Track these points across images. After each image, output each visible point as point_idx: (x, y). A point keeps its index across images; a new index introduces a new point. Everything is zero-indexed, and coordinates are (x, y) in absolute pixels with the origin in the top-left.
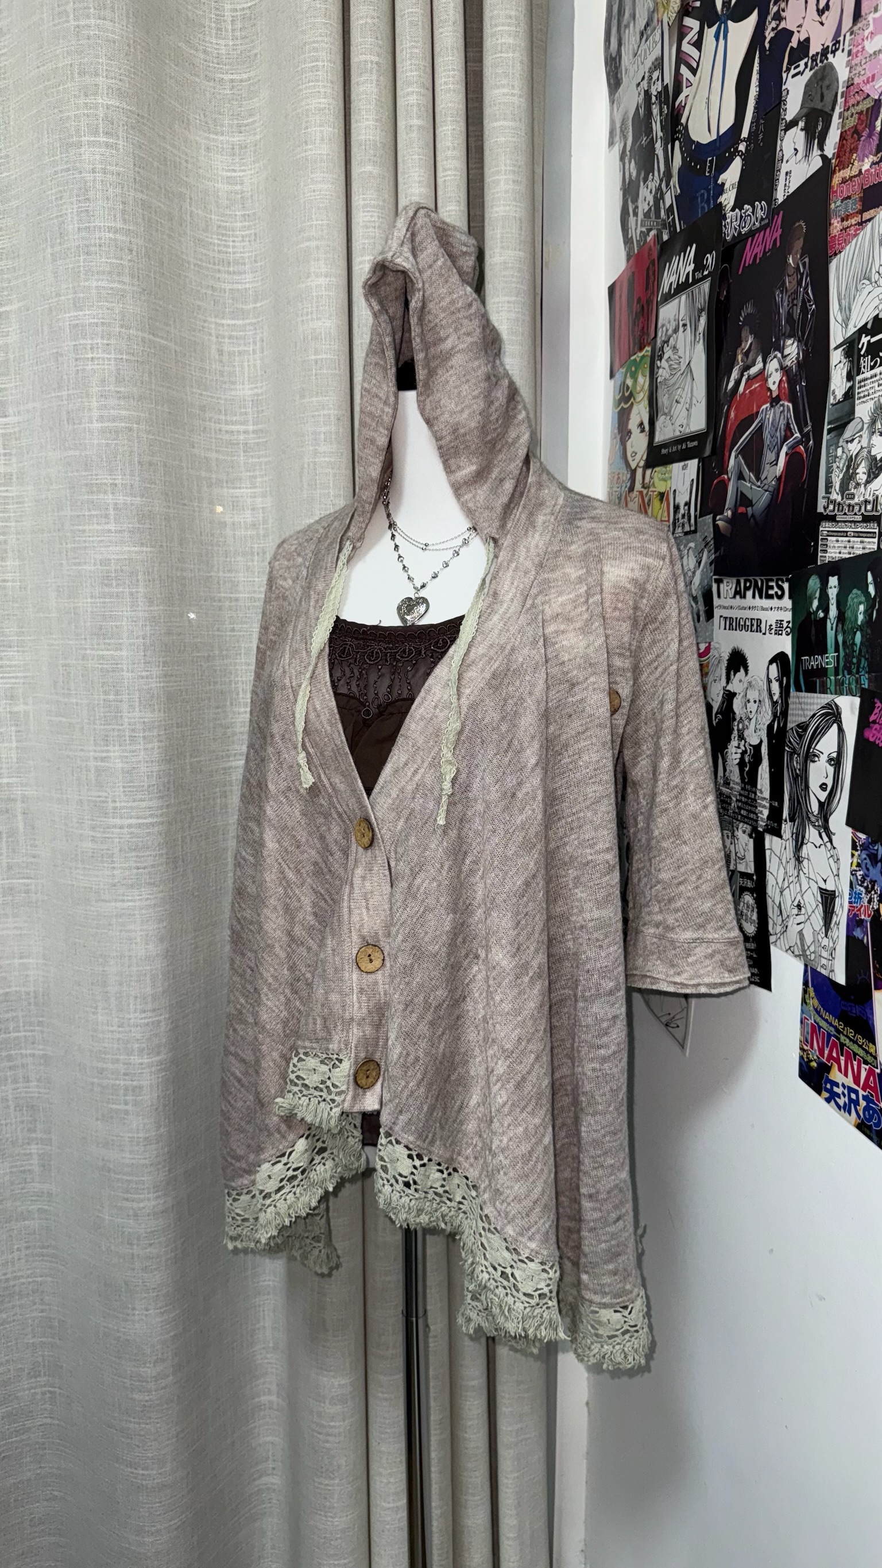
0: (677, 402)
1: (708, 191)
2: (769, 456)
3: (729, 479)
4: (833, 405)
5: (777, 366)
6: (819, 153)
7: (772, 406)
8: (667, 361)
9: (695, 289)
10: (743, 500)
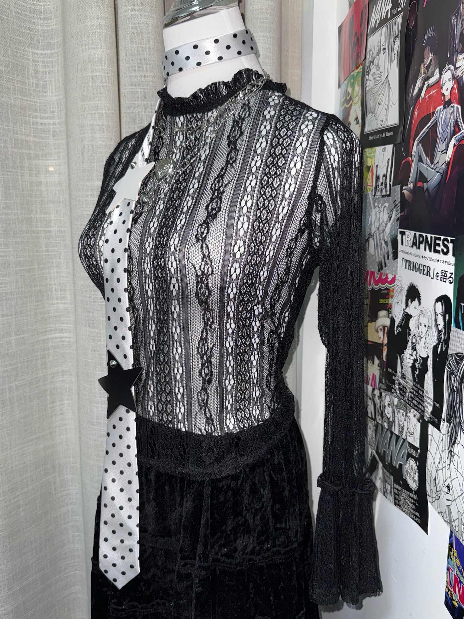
0: (379, 104)
2: (441, 146)
3: (412, 161)
5: (450, 76)
7: (445, 107)
8: (372, 75)
9: (392, 22)
10: (421, 177)
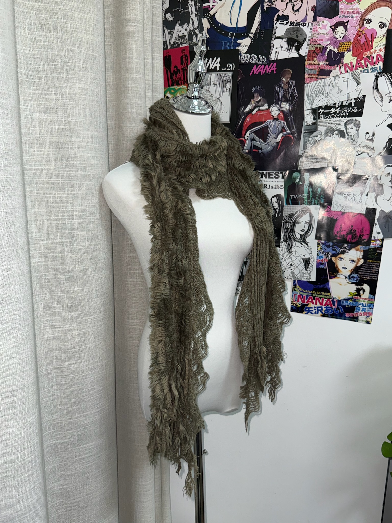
1: (230, 43)
3: (246, 140)
4: (306, 125)
5: (277, 109)
6: (296, 52)
7: (274, 121)
9: (223, 74)
10: (256, 147)
